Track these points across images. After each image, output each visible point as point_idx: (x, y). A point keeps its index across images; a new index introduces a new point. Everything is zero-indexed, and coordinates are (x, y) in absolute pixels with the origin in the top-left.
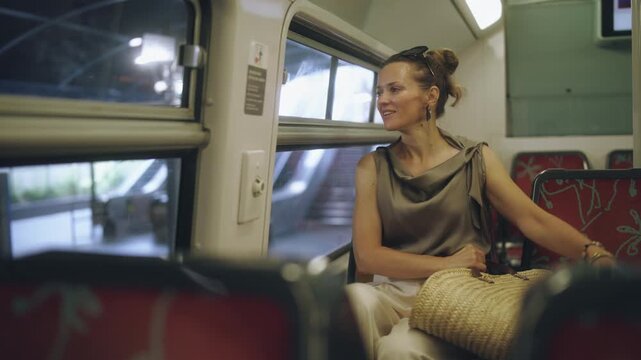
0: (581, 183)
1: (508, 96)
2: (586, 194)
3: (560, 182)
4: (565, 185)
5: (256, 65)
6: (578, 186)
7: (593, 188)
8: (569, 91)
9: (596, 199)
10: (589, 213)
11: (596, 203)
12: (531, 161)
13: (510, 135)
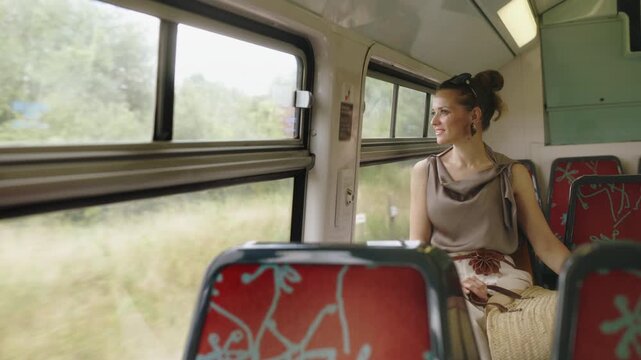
0: (613, 187)
1: (545, 106)
2: (617, 197)
3: (594, 186)
4: (598, 188)
5: (347, 102)
6: (610, 190)
7: (623, 190)
8: (602, 100)
9: (625, 200)
10: (619, 212)
11: (625, 204)
12: (568, 167)
13: (548, 144)
